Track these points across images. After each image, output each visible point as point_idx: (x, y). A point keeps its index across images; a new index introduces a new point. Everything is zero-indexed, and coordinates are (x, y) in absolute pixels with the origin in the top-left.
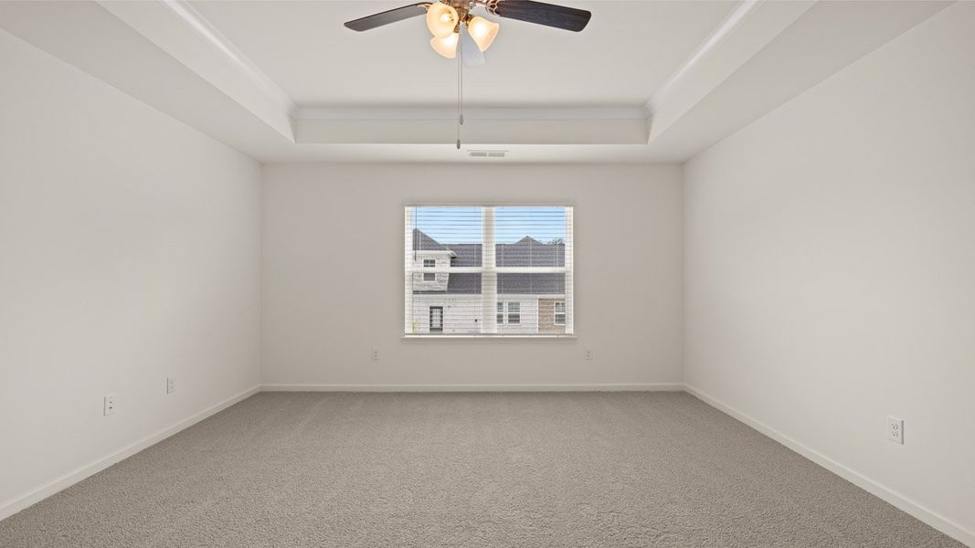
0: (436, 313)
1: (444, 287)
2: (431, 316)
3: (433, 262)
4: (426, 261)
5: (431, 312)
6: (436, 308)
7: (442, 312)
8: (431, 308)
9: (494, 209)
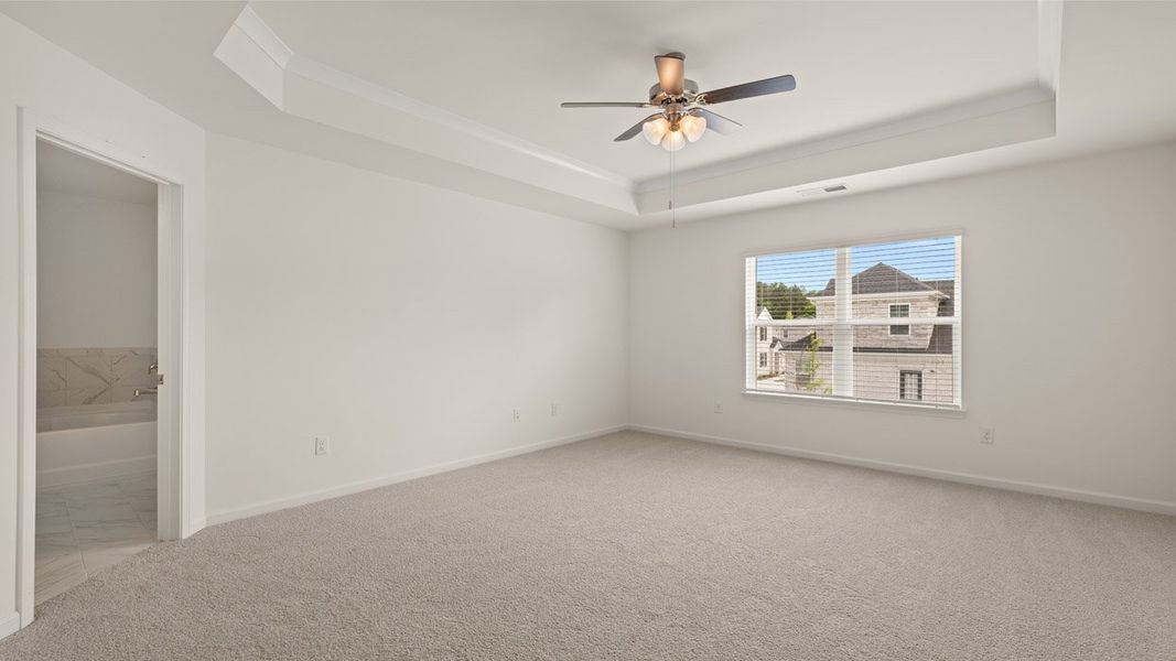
0: (911, 381)
1: (926, 343)
2: (902, 385)
3: (905, 308)
4: (893, 308)
5: (902, 380)
6: (911, 373)
7: (920, 380)
8: (903, 374)
9: (848, 250)
